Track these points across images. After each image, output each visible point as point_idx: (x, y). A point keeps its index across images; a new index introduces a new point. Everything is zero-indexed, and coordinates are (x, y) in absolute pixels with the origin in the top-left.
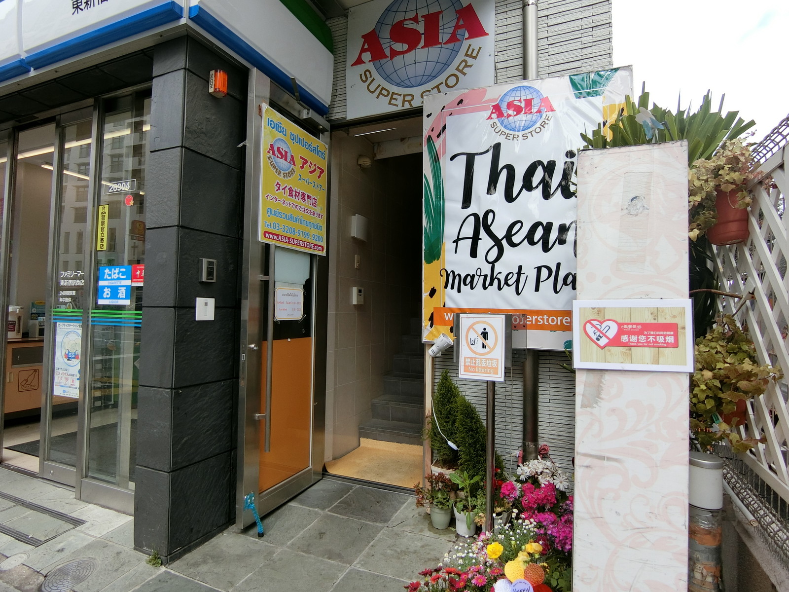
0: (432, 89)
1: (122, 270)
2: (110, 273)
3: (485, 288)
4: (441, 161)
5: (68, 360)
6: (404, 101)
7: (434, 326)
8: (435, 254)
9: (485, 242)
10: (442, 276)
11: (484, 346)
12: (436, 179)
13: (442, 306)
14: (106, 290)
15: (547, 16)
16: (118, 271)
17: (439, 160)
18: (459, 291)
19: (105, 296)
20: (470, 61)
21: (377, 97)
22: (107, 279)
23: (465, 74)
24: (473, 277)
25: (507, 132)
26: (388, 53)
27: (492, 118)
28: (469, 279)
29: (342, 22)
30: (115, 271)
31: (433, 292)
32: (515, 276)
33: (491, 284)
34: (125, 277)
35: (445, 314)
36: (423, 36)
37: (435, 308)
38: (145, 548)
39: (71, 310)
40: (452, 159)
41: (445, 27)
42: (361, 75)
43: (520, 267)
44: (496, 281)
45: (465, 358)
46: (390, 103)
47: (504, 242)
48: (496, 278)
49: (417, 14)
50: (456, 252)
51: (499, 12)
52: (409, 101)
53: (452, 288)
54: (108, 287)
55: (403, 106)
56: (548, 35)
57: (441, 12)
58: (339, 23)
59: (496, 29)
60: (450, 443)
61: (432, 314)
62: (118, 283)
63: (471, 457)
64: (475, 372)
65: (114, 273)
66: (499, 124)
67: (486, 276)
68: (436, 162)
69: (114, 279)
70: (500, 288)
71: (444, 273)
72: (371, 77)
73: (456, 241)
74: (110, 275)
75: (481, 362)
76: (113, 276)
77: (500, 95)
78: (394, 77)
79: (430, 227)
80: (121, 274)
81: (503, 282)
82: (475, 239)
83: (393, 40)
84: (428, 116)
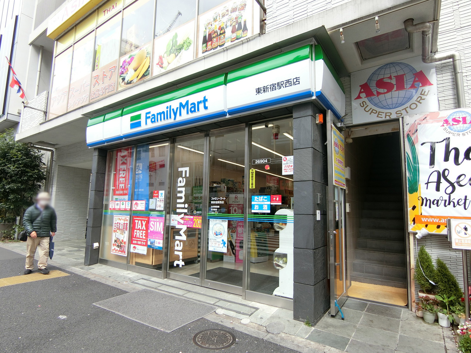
0: (402, 110)
1: (264, 197)
2: (258, 198)
3: (445, 206)
4: (416, 146)
5: (216, 235)
6: (386, 116)
7: (415, 224)
8: (414, 189)
9: (444, 184)
10: (419, 200)
11: (465, 234)
12: (413, 154)
13: (420, 214)
14: (256, 206)
15: (466, 76)
16: (262, 198)
17: (414, 145)
18: (430, 207)
19: (255, 208)
20: (423, 97)
21: (370, 114)
22: (256, 201)
23: (421, 103)
24: (438, 201)
25: (453, 132)
26: (375, 93)
27: (444, 126)
28: (435, 202)
29: (347, 79)
30: (261, 198)
31: (414, 208)
32: (463, 201)
33: (449, 204)
34: (266, 200)
35: (422, 218)
36: (395, 86)
37: (415, 215)
38: (301, 319)
39: (217, 214)
40: (422, 144)
41: (407, 81)
42: (360, 104)
43: (466, 197)
44: (452, 203)
45: (455, 239)
46: (378, 116)
47: (456, 184)
48: (451, 201)
49: (391, 75)
50: (427, 188)
51: (438, 74)
52: (389, 116)
53: (426, 205)
54: (257, 205)
55: (385, 118)
56: (467, 85)
57: (405, 74)
58: (345, 79)
59: (437, 82)
60: (430, 281)
61: (414, 218)
62: (262, 203)
63: (446, 288)
64: (462, 246)
65: (260, 199)
66: (448, 128)
67: (446, 201)
68: (413, 146)
69: (260, 201)
70: (454, 206)
71: (420, 198)
72: (366, 104)
73: (427, 183)
74: (258, 200)
75: (464, 241)
76: (260, 200)
77: (448, 115)
78: (380, 104)
79: (411, 177)
80: (264, 199)
81: (456, 203)
82: (438, 183)
83: (378, 88)
84: (407, 125)
